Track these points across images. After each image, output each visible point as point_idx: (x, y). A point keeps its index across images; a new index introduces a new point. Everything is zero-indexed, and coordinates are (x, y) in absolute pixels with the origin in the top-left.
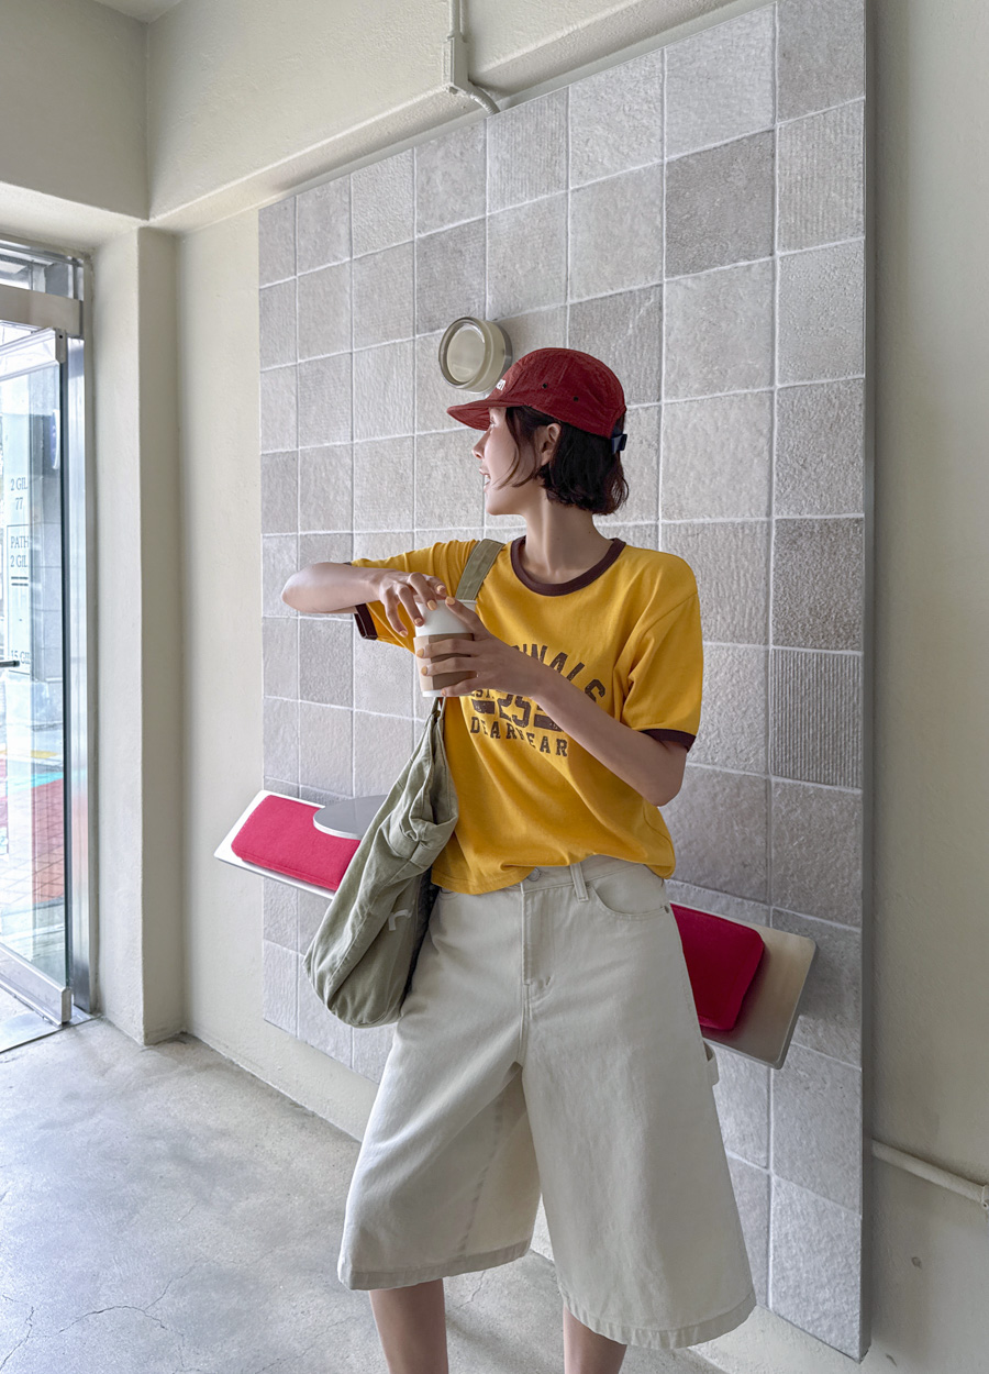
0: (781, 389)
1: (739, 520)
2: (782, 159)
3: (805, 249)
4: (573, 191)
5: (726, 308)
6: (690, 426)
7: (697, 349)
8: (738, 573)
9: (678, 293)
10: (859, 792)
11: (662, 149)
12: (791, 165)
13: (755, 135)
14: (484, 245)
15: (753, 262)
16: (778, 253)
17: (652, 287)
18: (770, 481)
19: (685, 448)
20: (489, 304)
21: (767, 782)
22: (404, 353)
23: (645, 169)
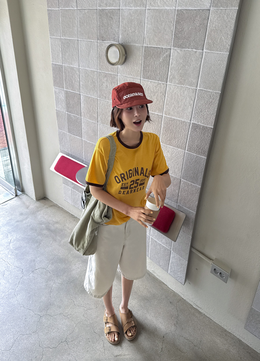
0: (199, 90)
1: (183, 120)
2: (211, 21)
3: (212, 52)
4: (148, 9)
5: (188, 62)
6: (174, 92)
7: (179, 71)
8: (181, 133)
9: (175, 53)
10: (200, 187)
11: (176, 4)
12: (213, 24)
13: (204, 9)
14: (120, 18)
15: (197, 51)
16: (205, 50)
17: (168, 49)
18: (192, 113)
19: (172, 98)
20: (121, 39)
21: (181, 180)
22: (94, 45)
23: (170, 9)
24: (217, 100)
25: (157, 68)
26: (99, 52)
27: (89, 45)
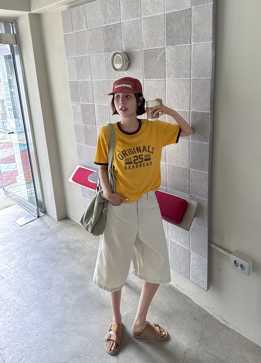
0: (192, 79)
1: (184, 111)
2: (193, 17)
3: (198, 43)
4: (143, 18)
5: (180, 56)
6: (172, 86)
7: (174, 66)
9: (169, 50)
10: (208, 172)
11: (164, 10)
12: (195, 19)
13: (187, 9)
14: (121, 30)
15: (186, 45)
16: (192, 43)
17: (163, 48)
18: (190, 102)
19: (171, 91)
20: (124, 47)
21: (189, 169)
22: (103, 57)
23: (160, 15)
24: (209, 86)
25: (156, 67)
26: (107, 63)
27: (99, 59)
